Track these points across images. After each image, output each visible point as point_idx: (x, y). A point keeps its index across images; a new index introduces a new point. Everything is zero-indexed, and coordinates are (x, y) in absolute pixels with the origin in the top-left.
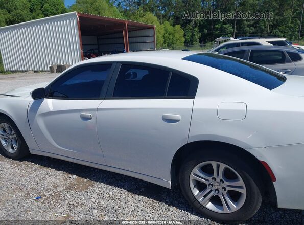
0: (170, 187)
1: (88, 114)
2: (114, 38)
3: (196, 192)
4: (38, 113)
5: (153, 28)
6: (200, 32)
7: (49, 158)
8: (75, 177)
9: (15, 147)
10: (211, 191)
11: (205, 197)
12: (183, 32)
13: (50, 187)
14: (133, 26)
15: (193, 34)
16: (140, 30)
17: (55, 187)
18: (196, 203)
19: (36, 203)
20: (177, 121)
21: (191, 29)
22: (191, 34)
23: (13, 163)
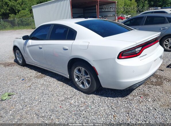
0: (69, 78)
1: (41, 46)
2: (91, 10)
3: (76, 80)
4: (26, 46)
5: (115, 3)
6: (148, 4)
7: (34, 66)
8: (40, 73)
9: (21, 60)
10: (81, 79)
11: (79, 81)
12: (136, 4)
13: (29, 76)
14: (103, 2)
15: (144, 5)
16: (108, 4)
17: (31, 76)
18: (76, 84)
19: (21, 81)
20: (67, 50)
21: (143, 2)
22: (142, 5)
23: (20, 67)
